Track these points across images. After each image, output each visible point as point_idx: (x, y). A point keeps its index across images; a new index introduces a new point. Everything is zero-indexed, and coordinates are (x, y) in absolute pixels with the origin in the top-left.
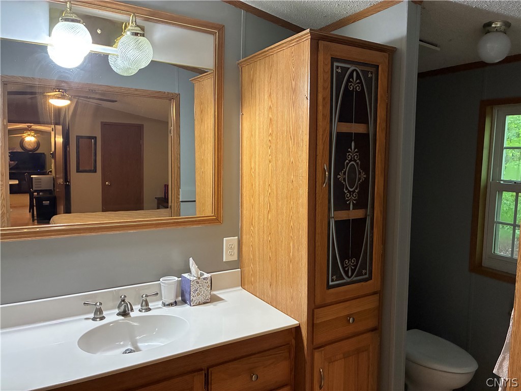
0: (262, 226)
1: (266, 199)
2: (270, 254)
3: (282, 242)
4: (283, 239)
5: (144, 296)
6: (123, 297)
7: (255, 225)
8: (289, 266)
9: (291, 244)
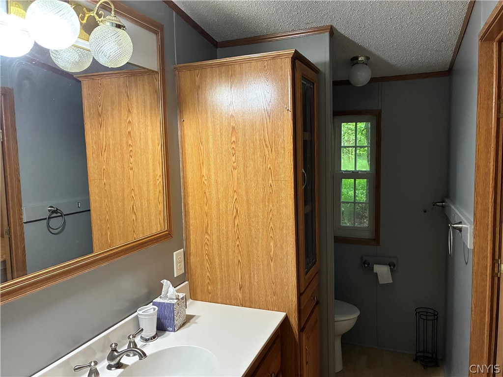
0: (224, 232)
1: (230, 206)
2: (239, 258)
3: (257, 244)
4: (258, 240)
5: (131, 337)
6: (113, 346)
7: (212, 233)
8: (268, 264)
9: (272, 244)
